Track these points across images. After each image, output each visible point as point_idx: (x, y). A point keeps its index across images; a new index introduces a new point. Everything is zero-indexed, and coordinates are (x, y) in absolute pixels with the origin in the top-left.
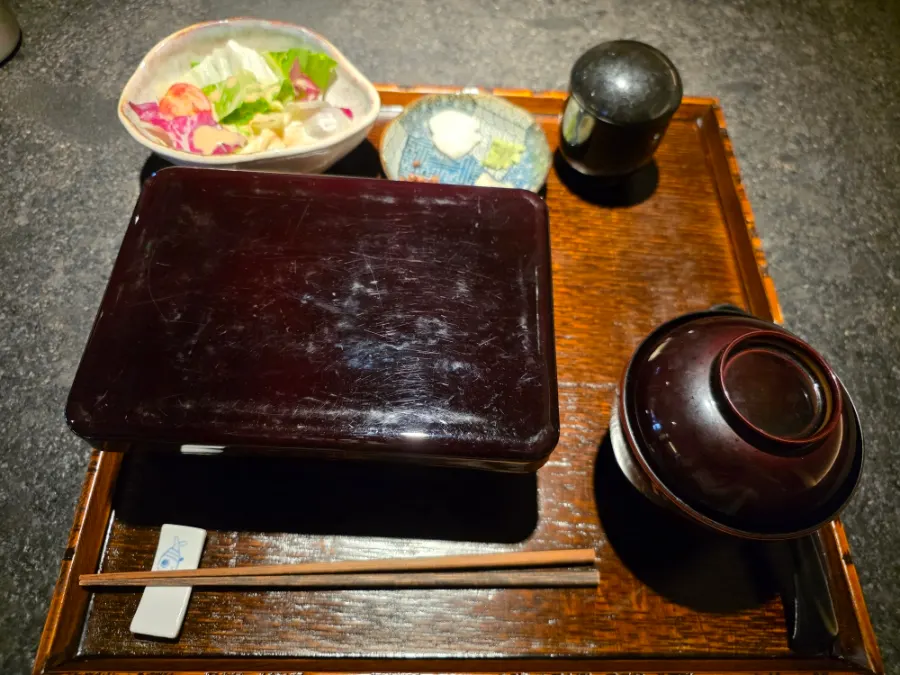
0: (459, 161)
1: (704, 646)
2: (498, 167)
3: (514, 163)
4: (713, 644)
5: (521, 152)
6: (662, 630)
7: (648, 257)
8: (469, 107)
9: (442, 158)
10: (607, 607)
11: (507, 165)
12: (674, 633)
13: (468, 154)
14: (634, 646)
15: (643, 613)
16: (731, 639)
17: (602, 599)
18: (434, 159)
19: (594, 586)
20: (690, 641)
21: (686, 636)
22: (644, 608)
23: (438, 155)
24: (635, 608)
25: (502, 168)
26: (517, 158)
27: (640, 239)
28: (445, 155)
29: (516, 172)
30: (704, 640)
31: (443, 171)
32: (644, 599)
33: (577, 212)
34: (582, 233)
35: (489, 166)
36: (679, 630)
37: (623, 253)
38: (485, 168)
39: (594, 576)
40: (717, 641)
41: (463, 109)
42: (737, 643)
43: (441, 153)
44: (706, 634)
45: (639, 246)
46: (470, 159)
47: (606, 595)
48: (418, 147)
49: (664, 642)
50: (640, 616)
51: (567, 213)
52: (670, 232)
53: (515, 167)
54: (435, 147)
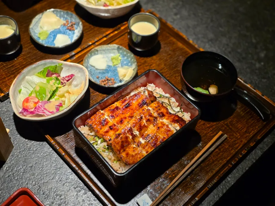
0: (107, 69)
1: (254, 132)
2: (118, 64)
3: (120, 60)
4: (255, 131)
5: (119, 56)
6: (245, 136)
7: (171, 62)
8: (96, 53)
9: (101, 71)
10: (232, 140)
11: (120, 62)
12: (248, 135)
13: (108, 65)
14: (243, 143)
15: (239, 136)
16: (257, 127)
17: (230, 140)
18: (99, 73)
19: (226, 138)
20: (251, 134)
21: (250, 133)
22: (238, 135)
23: (100, 71)
24: (237, 136)
25: (119, 63)
26: (120, 58)
27: (165, 58)
28: (102, 70)
29: (123, 62)
30: (253, 132)
31: (106, 74)
32: (237, 133)
33: (145, 62)
34: (152, 66)
35: (115, 65)
36: (248, 133)
37: (165, 65)
38: (115, 66)
39: (226, 136)
40: (255, 129)
41: (95, 54)
42: (259, 127)
43: (100, 70)
44: (252, 130)
45: (166, 60)
46: (109, 66)
47: (230, 138)
48: (93, 72)
49: (247, 138)
50: (239, 137)
51: (143, 64)
52: (170, 52)
53: (121, 61)
54: (97, 69)
